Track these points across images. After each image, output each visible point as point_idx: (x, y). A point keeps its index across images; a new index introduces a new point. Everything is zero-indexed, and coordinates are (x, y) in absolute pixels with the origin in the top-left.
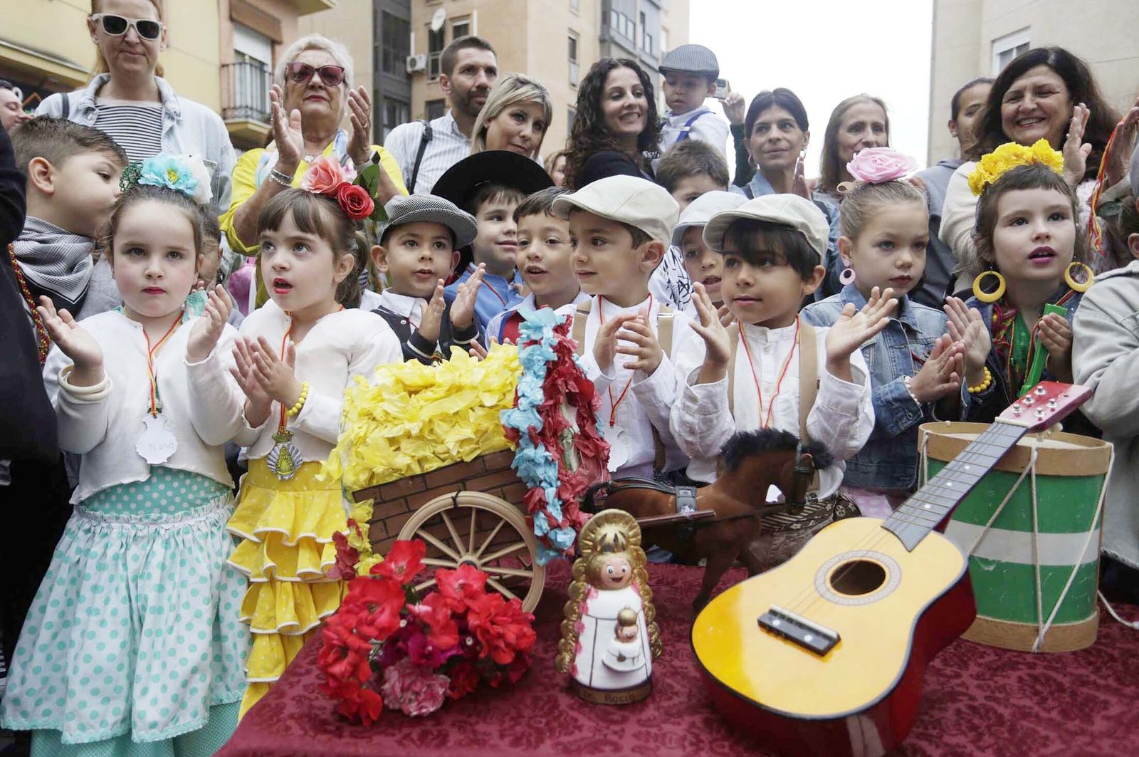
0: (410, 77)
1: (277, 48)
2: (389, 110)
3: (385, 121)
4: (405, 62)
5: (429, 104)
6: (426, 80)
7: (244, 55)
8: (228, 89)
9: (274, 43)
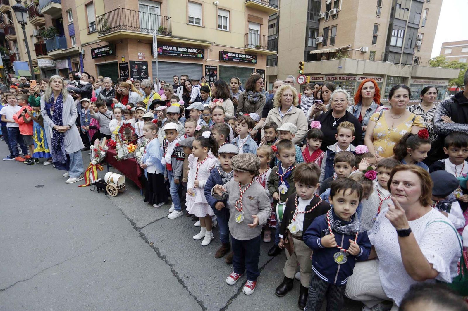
0: (319, 21)
1: (261, 26)
2: (311, 32)
3: (309, 36)
4: (318, 16)
5: (324, 29)
6: (324, 21)
7: (252, 30)
8: (246, 39)
9: (261, 25)
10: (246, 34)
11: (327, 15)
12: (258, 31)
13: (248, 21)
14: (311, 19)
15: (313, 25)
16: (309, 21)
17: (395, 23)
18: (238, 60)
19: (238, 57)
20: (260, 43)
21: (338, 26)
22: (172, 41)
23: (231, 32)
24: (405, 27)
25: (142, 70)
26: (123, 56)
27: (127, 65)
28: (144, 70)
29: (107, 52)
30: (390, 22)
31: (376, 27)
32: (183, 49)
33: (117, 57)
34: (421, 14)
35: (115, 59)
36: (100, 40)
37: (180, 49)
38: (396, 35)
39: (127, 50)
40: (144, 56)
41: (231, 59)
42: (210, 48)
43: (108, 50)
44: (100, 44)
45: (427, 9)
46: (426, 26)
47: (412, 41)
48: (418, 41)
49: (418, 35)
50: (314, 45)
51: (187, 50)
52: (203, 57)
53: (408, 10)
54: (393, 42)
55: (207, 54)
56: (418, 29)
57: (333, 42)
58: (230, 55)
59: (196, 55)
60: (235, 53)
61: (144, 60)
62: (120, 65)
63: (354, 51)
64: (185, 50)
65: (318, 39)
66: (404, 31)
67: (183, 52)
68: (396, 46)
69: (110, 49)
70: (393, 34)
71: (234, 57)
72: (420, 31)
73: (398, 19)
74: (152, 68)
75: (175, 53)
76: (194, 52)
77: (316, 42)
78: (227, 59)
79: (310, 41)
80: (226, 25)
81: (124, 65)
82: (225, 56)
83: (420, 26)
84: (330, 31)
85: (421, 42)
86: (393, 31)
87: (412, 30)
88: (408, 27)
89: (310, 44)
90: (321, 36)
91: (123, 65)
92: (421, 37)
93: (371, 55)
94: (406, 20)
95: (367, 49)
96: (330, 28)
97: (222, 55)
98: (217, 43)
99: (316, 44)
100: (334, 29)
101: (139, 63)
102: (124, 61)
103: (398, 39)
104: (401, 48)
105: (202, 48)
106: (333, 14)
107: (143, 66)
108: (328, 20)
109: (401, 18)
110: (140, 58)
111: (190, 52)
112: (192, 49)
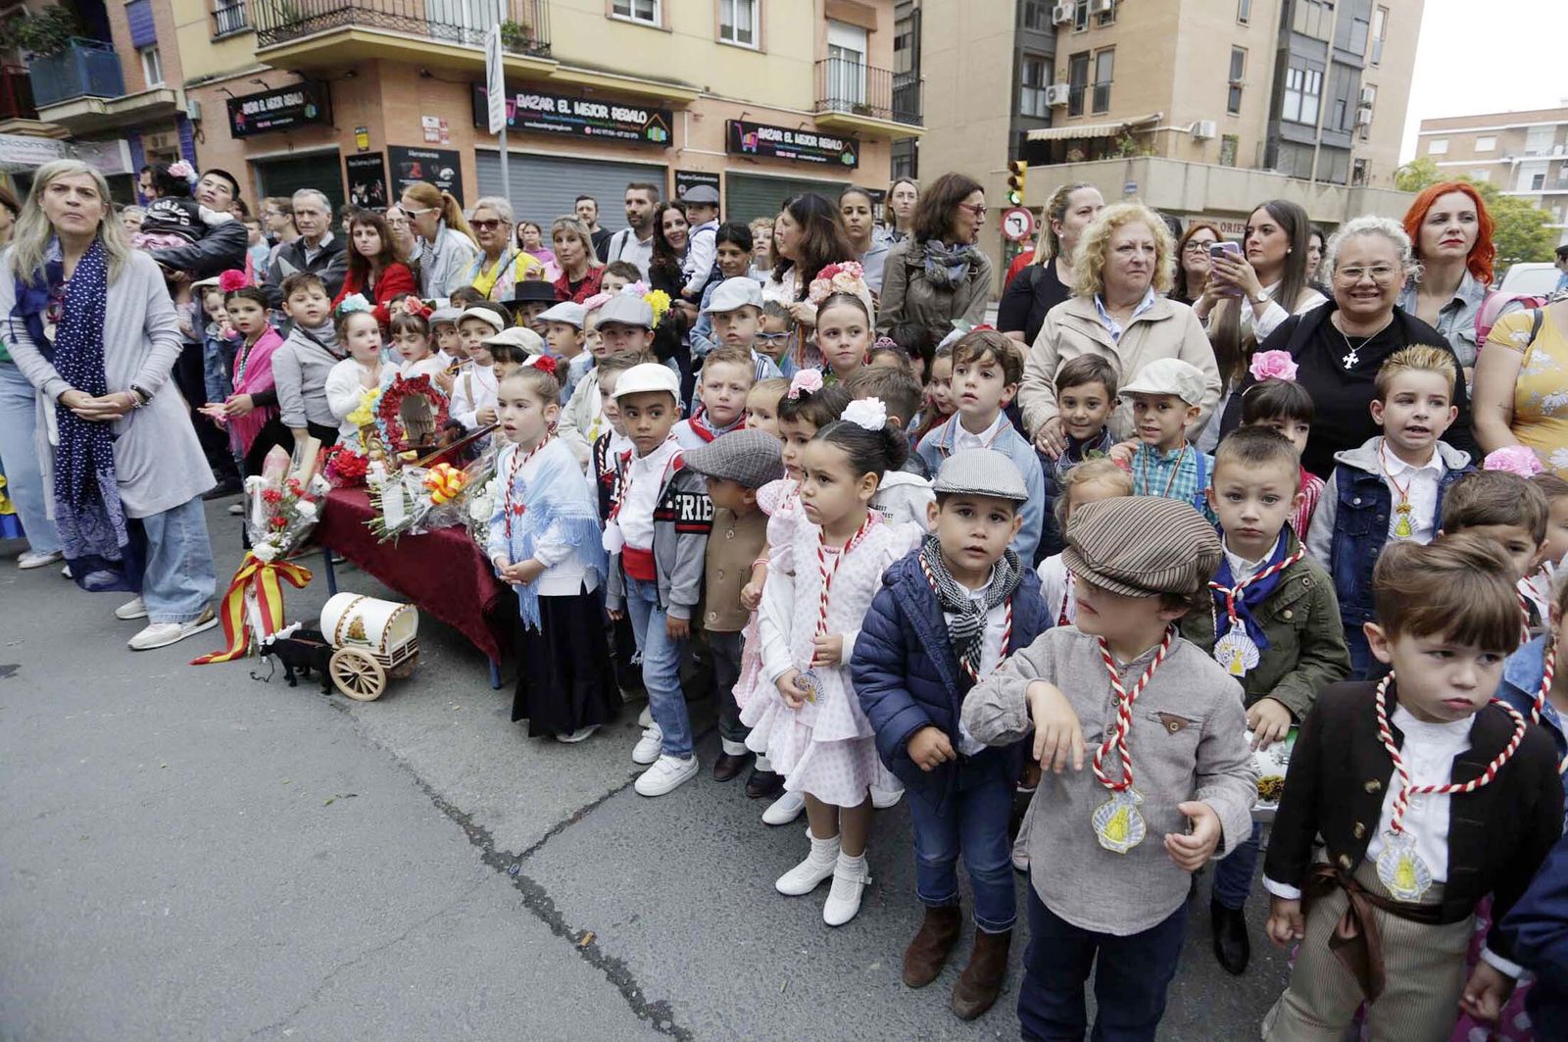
0: (1057, 30)
1: (872, 36)
2: (1029, 69)
3: (1025, 81)
4: (1048, 14)
5: (1074, 57)
6: (1072, 32)
7: (839, 48)
8: (820, 83)
9: (869, 32)
10: (817, 62)
11: (1082, 11)
12: (858, 54)
13: (826, 17)
14: (1030, 22)
15: (1036, 44)
16: (1024, 28)
17: (1295, 46)
18: (793, 155)
19: (794, 144)
20: (868, 97)
21: (1117, 48)
22: (552, 75)
23: (765, 54)
24: (1322, 60)
26: (363, 129)
27: (378, 161)
28: (447, 185)
29: (296, 112)
30: (1280, 43)
31: (1238, 58)
32: (594, 107)
33: (335, 133)
34: (1368, 23)
35: (327, 138)
36: (266, 63)
37: (581, 109)
38: (1298, 86)
39: (379, 104)
40: (446, 129)
41: (766, 150)
42: (691, 106)
43: (300, 102)
44: (264, 79)
45: (1385, 10)
46: (1383, 60)
47: (1344, 107)
48: (1364, 110)
49: (1363, 91)
50: (1040, 113)
51: (610, 113)
52: (669, 142)
53: (1331, 7)
54: (1289, 111)
55: (683, 125)
56: (1360, 70)
57: (1101, 102)
58: (763, 134)
59: (642, 131)
60: (783, 130)
61: (446, 145)
62: (352, 164)
63: (1170, 133)
64: (603, 111)
65: (1052, 91)
66: (1322, 75)
67: (594, 118)
68: (1298, 123)
69: (307, 101)
70: (1289, 84)
71: (779, 143)
72: (1367, 76)
73: (1303, 35)
74: (479, 178)
75: (565, 124)
76: (636, 120)
77: (1048, 103)
78: (754, 150)
79: (1027, 95)
80: (748, 29)
81: (365, 163)
82: (747, 139)
83: (1367, 60)
84: (1092, 66)
85: (1370, 112)
86: (1290, 73)
87: (1346, 72)
88: (1334, 61)
89: (1026, 108)
90: (1061, 80)
91: (360, 163)
92: (1369, 96)
93: (1224, 150)
94: (1325, 38)
95: (1212, 130)
96: (1093, 55)
97: (737, 136)
98: (721, 93)
99: (1046, 107)
100: (1105, 60)
101: (428, 155)
102: (367, 149)
103: (1306, 98)
104: (1316, 127)
105: (665, 107)
106: (1099, 10)
107: (442, 167)
108: (1084, 30)
109: (1311, 32)
110: (428, 137)
111: (620, 118)
112: (627, 111)
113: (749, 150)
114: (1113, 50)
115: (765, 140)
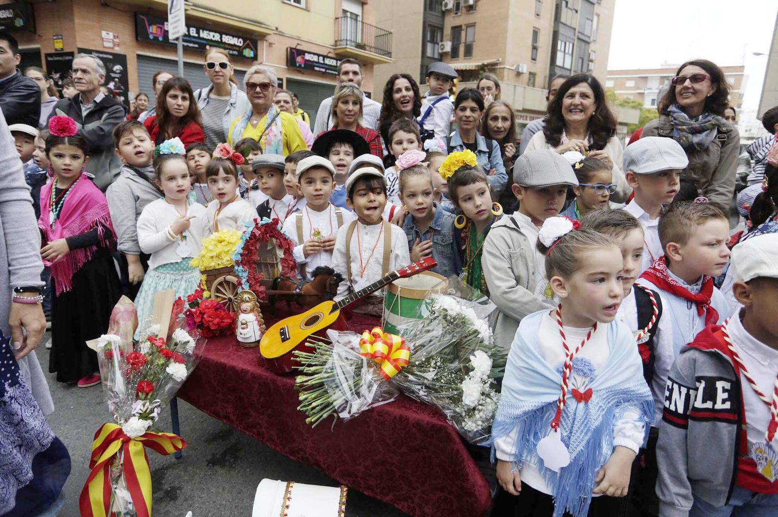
0: (444, 13)
1: (365, 7)
2: (430, 32)
3: (429, 38)
4: (441, 4)
5: (454, 28)
6: (453, 15)
7: (347, 11)
8: (338, 31)
9: (363, 4)
10: (336, 18)
11: (458, 4)
12: (357, 16)
14: (431, 8)
15: (434, 20)
16: (428, 11)
17: (562, 30)
18: (324, 70)
19: (324, 64)
20: (362, 39)
21: (477, 26)
23: (309, 11)
24: (572, 36)
25: (113, 75)
26: (59, 36)
27: (70, 58)
28: (117, 76)
29: (8, 22)
30: (555, 27)
31: (535, 33)
32: (212, 34)
33: (38, 38)
34: (592, 21)
35: (30, 41)
37: (204, 34)
38: (563, 49)
39: (72, 21)
40: (117, 40)
41: (309, 67)
42: (269, 38)
43: (11, 16)
45: (598, 15)
46: (598, 40)
47: (582, 61)
48: (590, 63)
49: (589, 54)
50: (436, 56)
51: (221, 38)
52: (255, 58)
53: (577, 11)
54: (559, 62)
55: (263, 47)
56: (589, 43)
57: (469, 52)
58: (308, 57)
59: (240, 50)
60: (319, 55)
61: (117, 50)
62: (50, 59)
63: (505, 70)
64: (217, 37)
65: (442, 45)
66: (573, 45)
67: (211, 41)
68: (563, 68)
69: (16, 16)
70: (559, 48)
71: (316, 62)
72: (592, 47)
73: (565, 24)
74: (138, 73)
75: (194, 43)
76: (236, 44)
77: (440, 51)
78: (303, 66)
79: (429, 46)
81: (60, 59)
82: (299, 59)
83: (592, 39)
84: (463, 33)
85: (593, 64)
86: (559, 42)
87: (583, 44)
88: (578, 38)
89: (429, 53)
90: (447, 40)
91: (56, 59)
92: (592, 57)
93: (530, 79)
94: (574, 27)
95: (525, 69)
96: (464, 27)
97: (293, 57)
99: (439, 53)
100: (470, 30)
101: (105, 56)
102: (62, 49)
103: (566, 56)
104: (570, 70)
105: (254, 37)
106: (467, 4)
107: (115, 64)
108: (459, 14)
109: (568, 23)
110: (106, 44)
111: (227, 42)
112: (231, 37)
113: (300, 66)
114: (474, 26)
115: (309, 61)
